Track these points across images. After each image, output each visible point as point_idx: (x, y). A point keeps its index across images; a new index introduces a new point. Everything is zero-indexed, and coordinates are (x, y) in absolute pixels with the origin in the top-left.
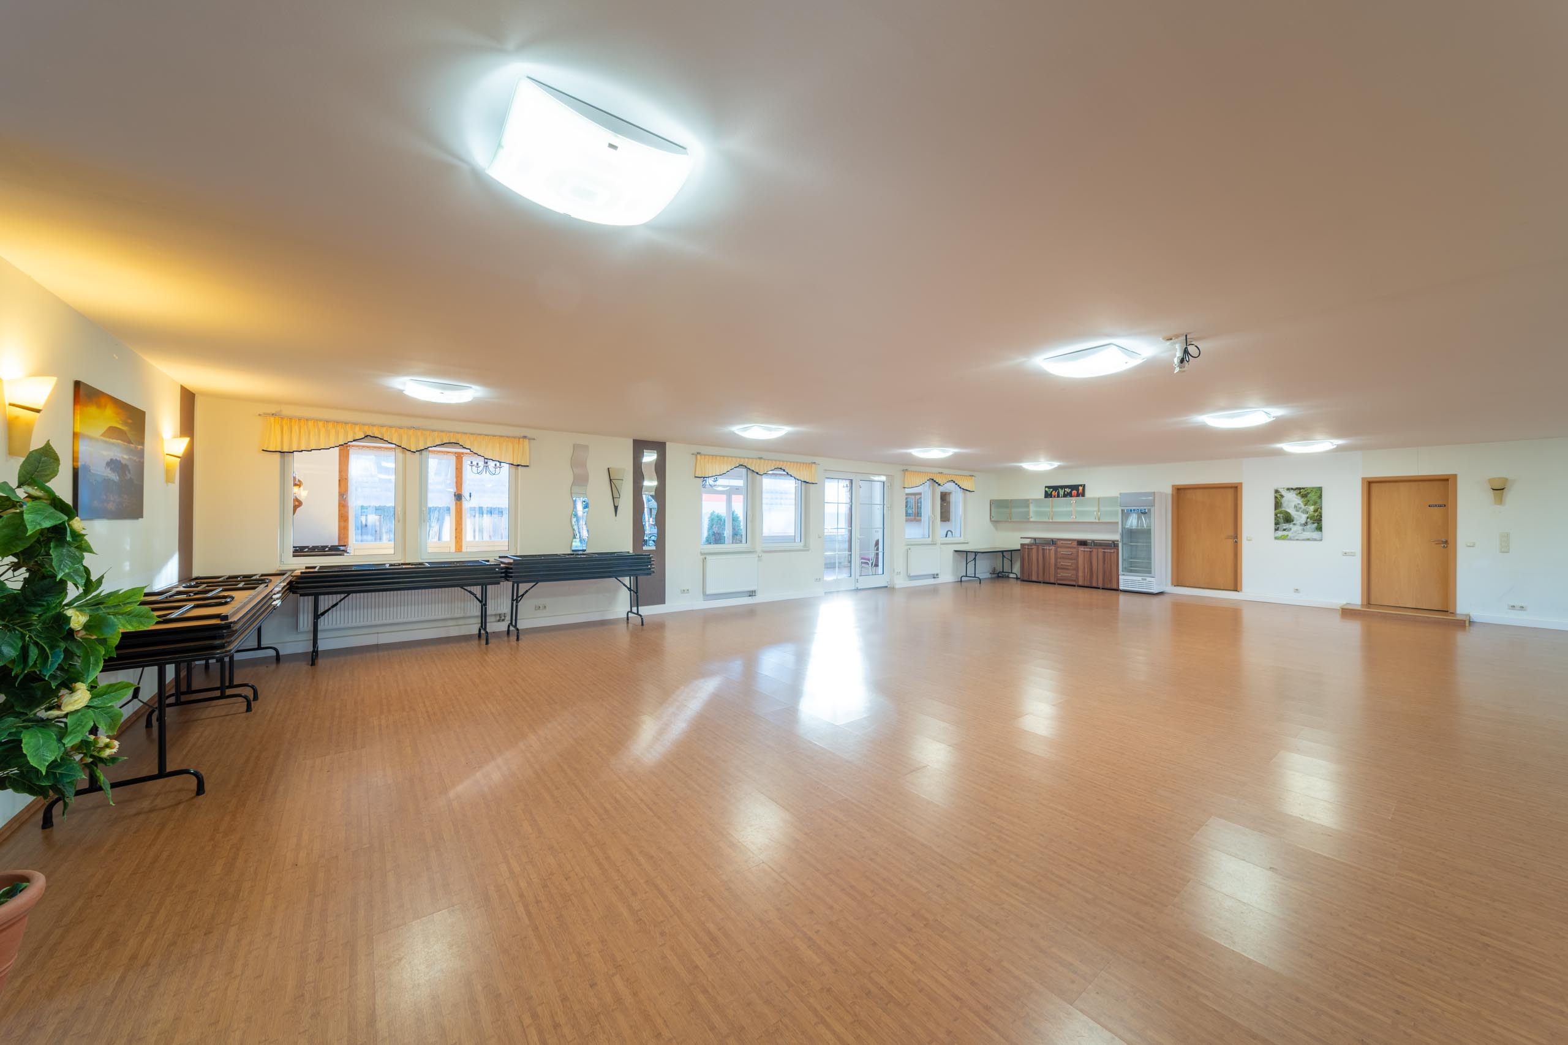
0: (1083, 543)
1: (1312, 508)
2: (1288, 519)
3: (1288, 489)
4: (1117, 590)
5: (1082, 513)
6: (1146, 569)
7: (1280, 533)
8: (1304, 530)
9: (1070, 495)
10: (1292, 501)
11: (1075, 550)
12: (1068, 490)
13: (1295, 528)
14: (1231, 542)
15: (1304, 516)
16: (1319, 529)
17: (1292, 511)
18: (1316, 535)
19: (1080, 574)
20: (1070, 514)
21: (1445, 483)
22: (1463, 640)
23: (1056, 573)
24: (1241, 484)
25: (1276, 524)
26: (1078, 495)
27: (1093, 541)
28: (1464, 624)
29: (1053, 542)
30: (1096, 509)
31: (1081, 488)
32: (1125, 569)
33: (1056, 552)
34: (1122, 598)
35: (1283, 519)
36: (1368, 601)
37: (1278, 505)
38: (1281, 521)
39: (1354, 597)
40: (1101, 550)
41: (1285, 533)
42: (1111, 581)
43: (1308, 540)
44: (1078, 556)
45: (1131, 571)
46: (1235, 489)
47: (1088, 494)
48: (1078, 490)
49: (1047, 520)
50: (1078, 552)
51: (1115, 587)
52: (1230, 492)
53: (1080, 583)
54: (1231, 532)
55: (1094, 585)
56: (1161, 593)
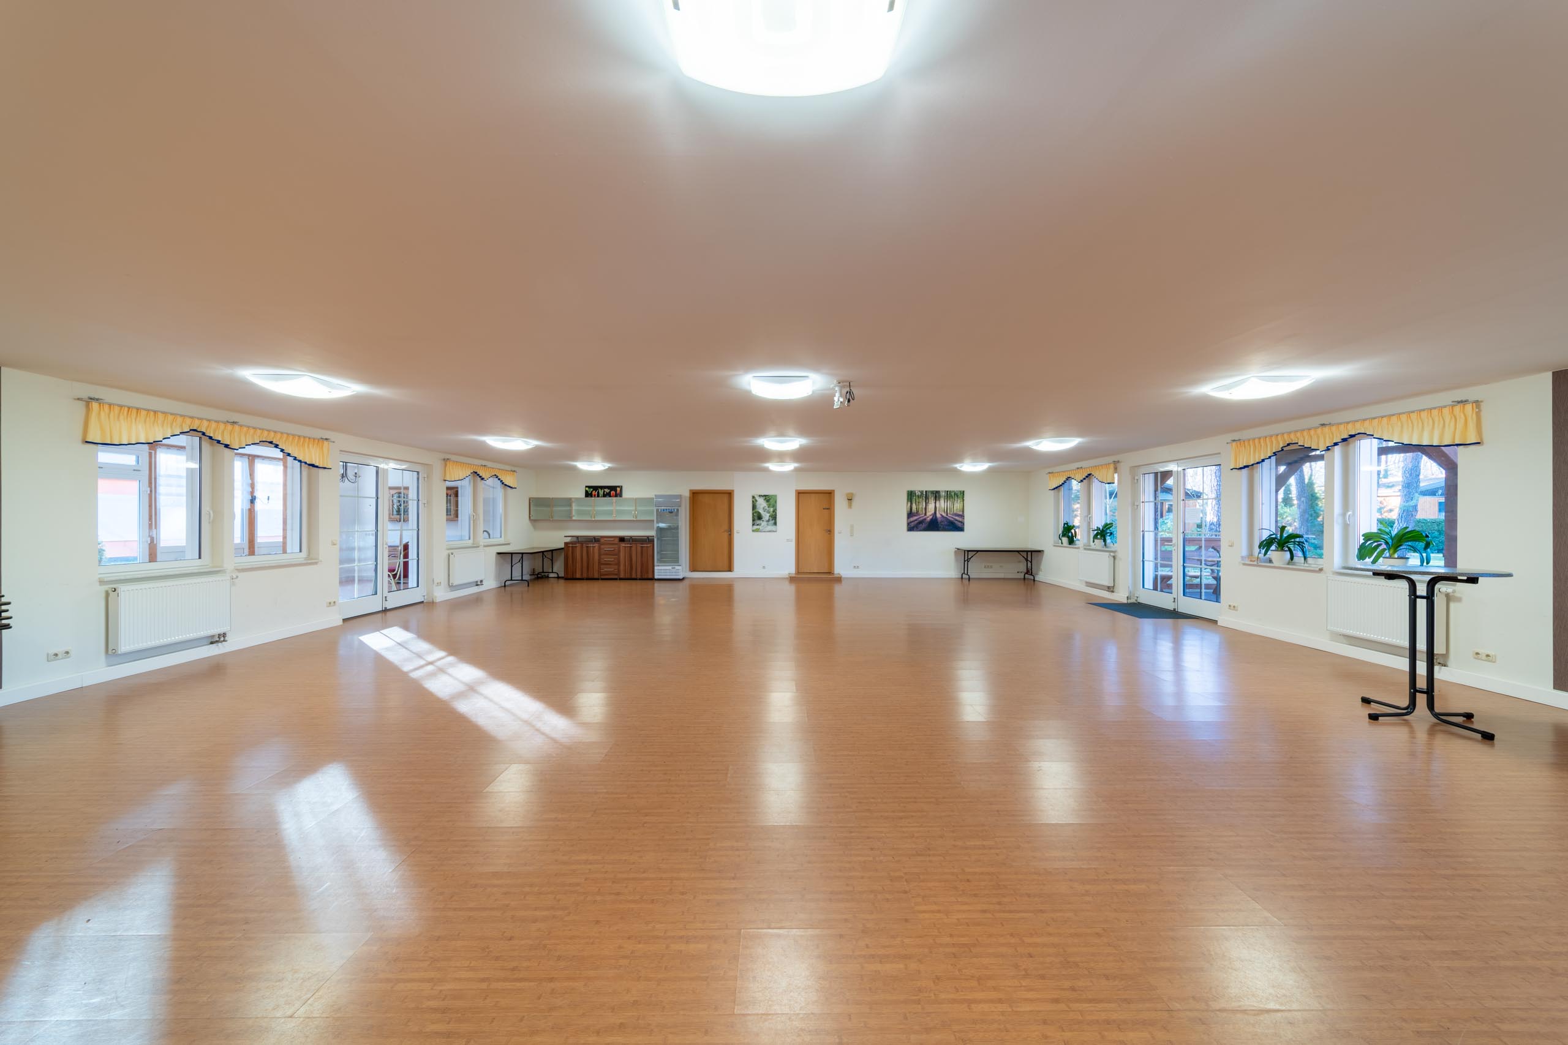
0: (622, 539)
1: (772, 509)
2: (760, 517)
3: (760, 496)
4: (653, 579)
5: (620, 512)
6: (675, 560)
7: (755, 527)
8: (768, 525)
9: (609, 495)
10: (761, 504)
11: (616, 546)
12: (607, 491)
13: (764, 524)
14: (726, 535)
15: (768, 515)
16: (775, 524)
17: (761, 511)
18: (773, 528)
19: (622, 568)
20: (610, 513)
21: (830, 494)
22: (838, 589)
23: (600, 568)
24: (733, 491)
25: (753, 520)
26: (616, 496)
27: (631, 537)
28: (839, 580)
29: (596, 539)
30: (634, 508)
31: (618, 489)
32: (660, 561)
33: (600, 549)
34: (657, 585)
35: (757, 517)
36: (798, 572)
37: (754, 507)
38: (756, 518)
39: (790, 568)
40: (639, 545)
41: (758, 527)
42: (647, 573)
43: (770, 531)
44: (619, 551)
45: (664, 562)
46: (729, 494)
47: (625, 494)
48: (616, 491)
49: (590, 519)
50: (619, 548)
51: (650, 576)
52: (726, 497)
53: (622, 576)
54: (726, 527)
55: (634, 576)
56: (683, 579)
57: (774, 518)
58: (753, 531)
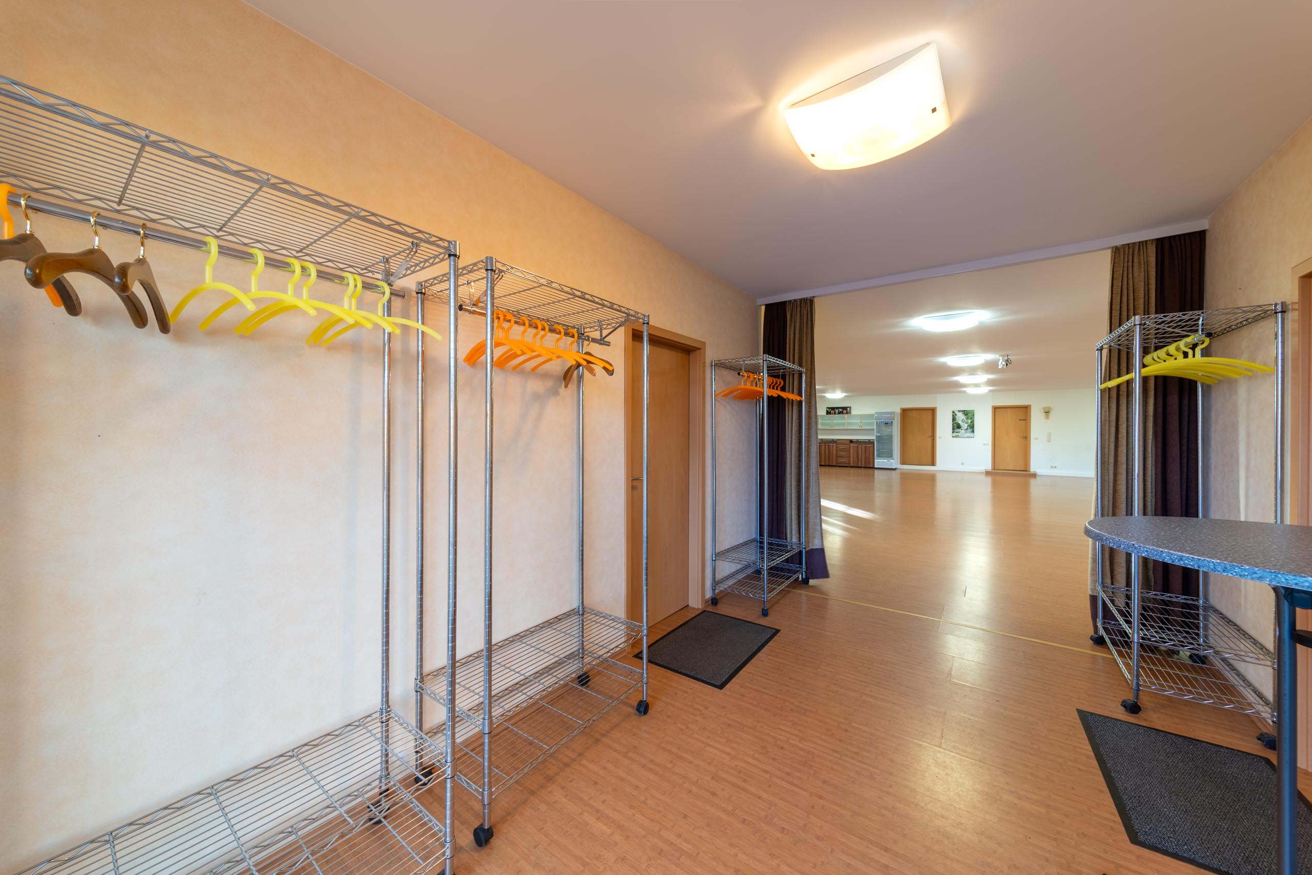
0: (851, 441)
1: (970, 421)
2: (959, 427)
3: (959, 411)
4: (873, 468)
5: (850, 424)
6: (890, 455)
7: (955, 434)
8: (966, 432)
9: (842, 413)
10: (960, 417)
11: (848, 446)
12: (841, 410)
13: (962, 431)
14: (931, 440)
15: (966, 425)
16: (973, 431)
17: (960, 422)
18: (971, 435)
19: (852, 459)
20: (844, 424)
21: (1026, 409)
22: (1034, 484)
23: (837, 460)
24: (936, 408)
25: (953, 429)
26: (847, 413)
27: (858, 440)
28: (1034, 476)
29: (833, 441)
30: (859, 421)
31: (848, 409)
32: (879, 456)
33: (837, 447)
34: (876, 472)
35: (956, 427)
36: (995, 467)
37: (954, 419)
39: (989, 466)
40: (864, 446)
41: (957, 434)
42: (869, 463)
43: (968, 437)
44: (850, 449)
45: (882, 457)
46: (933, 411)
47: (854, 412)
48: (847, 410)
49: (829, 428)
50: (850, 447)
51: (871, 466)
52: (930, 412)
53: (852, 465)
54: (930, 434)
55: (860, 465)
56: (896, 469)
57: (972, 427)
58: (953, 437)
